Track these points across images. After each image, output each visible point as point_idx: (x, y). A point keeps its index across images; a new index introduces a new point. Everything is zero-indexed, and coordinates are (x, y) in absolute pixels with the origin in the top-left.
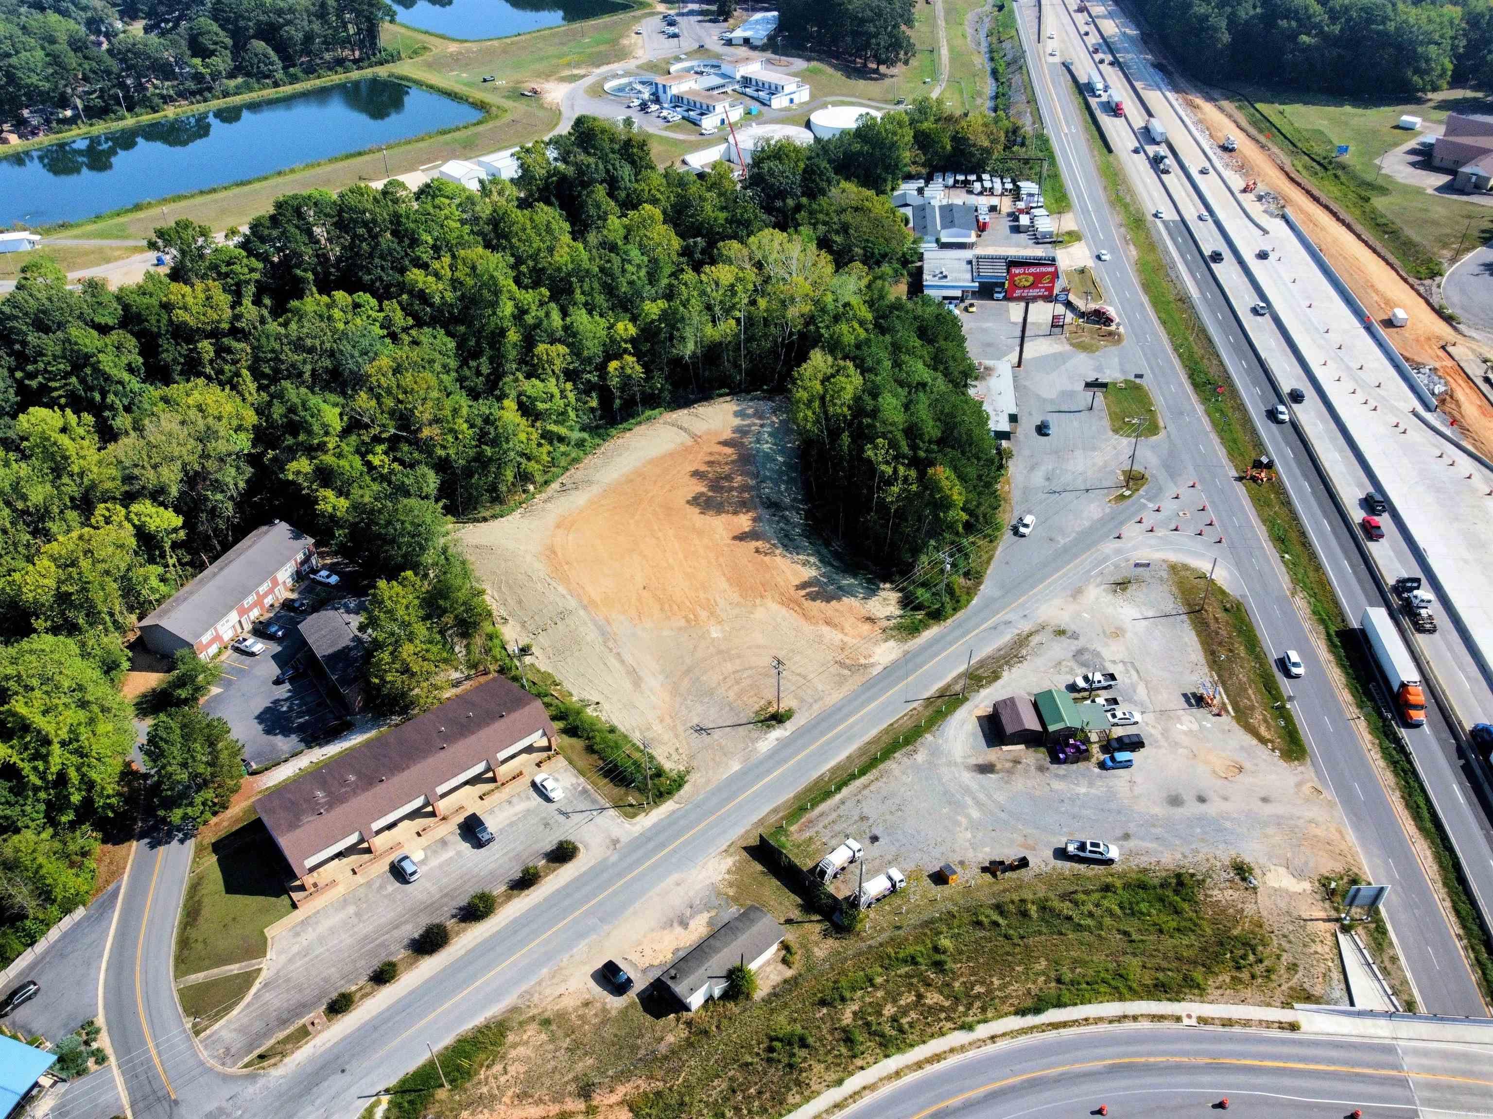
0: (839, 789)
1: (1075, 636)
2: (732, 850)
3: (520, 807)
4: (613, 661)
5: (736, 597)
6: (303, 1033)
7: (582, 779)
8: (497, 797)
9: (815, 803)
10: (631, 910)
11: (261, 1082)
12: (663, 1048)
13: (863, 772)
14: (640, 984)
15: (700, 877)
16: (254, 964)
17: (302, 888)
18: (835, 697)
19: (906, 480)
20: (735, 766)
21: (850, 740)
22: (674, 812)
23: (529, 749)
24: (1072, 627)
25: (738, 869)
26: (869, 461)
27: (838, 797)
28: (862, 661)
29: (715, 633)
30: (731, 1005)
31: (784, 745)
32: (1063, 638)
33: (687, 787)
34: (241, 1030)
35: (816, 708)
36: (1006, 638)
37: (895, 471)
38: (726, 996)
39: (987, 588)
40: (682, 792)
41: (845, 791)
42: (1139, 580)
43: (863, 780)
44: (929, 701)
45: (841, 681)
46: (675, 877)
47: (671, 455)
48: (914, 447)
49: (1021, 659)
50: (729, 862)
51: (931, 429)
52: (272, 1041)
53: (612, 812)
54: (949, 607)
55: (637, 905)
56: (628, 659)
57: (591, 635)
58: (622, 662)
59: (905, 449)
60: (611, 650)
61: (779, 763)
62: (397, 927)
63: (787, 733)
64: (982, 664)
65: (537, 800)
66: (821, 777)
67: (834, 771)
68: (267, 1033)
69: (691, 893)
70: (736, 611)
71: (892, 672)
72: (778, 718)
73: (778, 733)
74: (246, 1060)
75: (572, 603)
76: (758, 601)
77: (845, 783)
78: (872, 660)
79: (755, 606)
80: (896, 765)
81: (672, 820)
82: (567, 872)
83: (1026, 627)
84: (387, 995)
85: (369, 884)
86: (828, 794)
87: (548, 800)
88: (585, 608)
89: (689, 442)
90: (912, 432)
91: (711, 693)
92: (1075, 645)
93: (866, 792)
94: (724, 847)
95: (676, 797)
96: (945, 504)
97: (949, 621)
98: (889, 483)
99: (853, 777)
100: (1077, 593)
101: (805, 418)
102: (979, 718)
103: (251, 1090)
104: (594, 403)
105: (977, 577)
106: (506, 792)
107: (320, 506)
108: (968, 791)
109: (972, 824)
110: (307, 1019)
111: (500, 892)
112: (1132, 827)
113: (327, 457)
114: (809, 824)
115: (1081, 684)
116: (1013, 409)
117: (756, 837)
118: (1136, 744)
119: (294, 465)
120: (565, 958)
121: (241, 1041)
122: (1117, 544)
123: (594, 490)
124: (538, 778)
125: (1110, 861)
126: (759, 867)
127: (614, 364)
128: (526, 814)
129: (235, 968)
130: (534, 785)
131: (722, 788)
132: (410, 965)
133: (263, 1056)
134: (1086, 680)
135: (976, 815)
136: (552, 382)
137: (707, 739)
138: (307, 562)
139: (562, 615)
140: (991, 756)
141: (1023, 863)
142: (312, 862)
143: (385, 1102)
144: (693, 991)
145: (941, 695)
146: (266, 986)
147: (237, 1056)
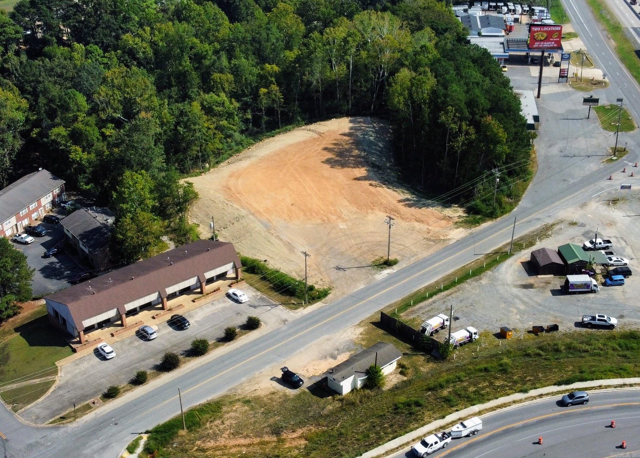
0: (431, 296)
1: (583, 225)
2: (362, 324)
3: (219, 306)
4: (273, 239)
5: (354, 209)
6: (88, 408)
7: (259, 293)
8: (203, 301)
9: (415, 303)
10: (298, 351)
11: (62, 430)
12: (325, 412)
13: (446, 288)
14: (307, 384)
15: (343, 336)
16: (50, 378)
17: (80, 342)
18: (426, 254)
19: (467, 133)
20: (361, 286)
21: (436, 274)
22: (322, 307)
23: (222, 276)
24: (581, 221)
25: (368, 333)
26: (443, 125)
27: (430, 300)
28: (442, 238)
29: (342, 226)
30: (367, 391)
31: (391, 277)
32: (575, 226)
33: (330, 296)
34: (47, 408)
35: (413, 260)
36: (538, 226)
37: (460, 128)
38: (365, 386)
39: (523, 203)
40: (327, 298)
41: (435, 298)
42: (624, 199)
43: (447, 292)
44: (488, 256)
45: (428, 247)
46: (326, 336)
47: (304, 142)
48: (473, 114)
49: (548, 236)
50: (361, 330)
51: (483, 102)
52: (67, 412)
53: (281, 307)
54: (499, 212)
55: (302, 349)
56: (283, 237)
57: (259, 227)
58: (281, 239)
59: (467, 114)
60: (273, 234)
61: (390, 285)
62: (143, 360)
63: (395, 271)
64: (522, 238)
65: (231, 302)
66: (419, 291)
67: (427, 288)
68: (64, 408)
69: (337, 344)
70: (355, 216)
71: (461, 243)
72: (388, 264)
73: (387, 272)
74: (51, 420)
75: (244, 212)
76: (370, 211)
77: (435, 293)
78: (448, 237)
79: (367, 213)
80: (468, 286)
81: (320, 311)
82: (253, 335)
83: (550, 221)
84: (140, 391)
85: (122, 341)
86: (424, 299)
87: (237, 301)
88: (253, 214)
89: (316, 136)
90: (471, 104)
91: (342, 254)
92: (583, 230)
93: (450, 297)
94: (358, 323)
95: (323, 300)
96: (496, 141)
97: (499, 219)
98: (455, 135)
99: (440, 291)
100: (583, 205)
101: (399, 103)
102: (522, 263)
103: (55, 434)
104: (249, 116)
105: (516, 197)
106: (210, 298)
107: (72, 156)
108: (516, 297)
109: (520, 312)
110: (89, 401)
111: (211, 342)
112: (625, 313)
113: (79, 125)
114: (413, 312)
115: (588, 245)
116: (536, 113)
117: (378, 318)
118: (626, 272)
119: (55, 130)
120: (257, 373)
121: (45, 413)
122: (609, 182)
123: (253, 159)
124: (231, 291)
125: (612, 327)
126: (381, 331)
127: (263, 90)
128: (224, 309)
129: (37, 381)
130: (228, 296)
131: (352, 296)
132: (155, 376)
133: (63, 418)
134: (592, 242)
135: (522, 307)
136: (223, 97)
137: (341, 273)
138: (59, 195)
139: (237, 219)
140: (532, 280)
141: (555, 328)
142: (87, 323)
143: (145, 437)
144: (344, 378)
145: (496, 252)
146: (60, 388)
147: (44, 419)
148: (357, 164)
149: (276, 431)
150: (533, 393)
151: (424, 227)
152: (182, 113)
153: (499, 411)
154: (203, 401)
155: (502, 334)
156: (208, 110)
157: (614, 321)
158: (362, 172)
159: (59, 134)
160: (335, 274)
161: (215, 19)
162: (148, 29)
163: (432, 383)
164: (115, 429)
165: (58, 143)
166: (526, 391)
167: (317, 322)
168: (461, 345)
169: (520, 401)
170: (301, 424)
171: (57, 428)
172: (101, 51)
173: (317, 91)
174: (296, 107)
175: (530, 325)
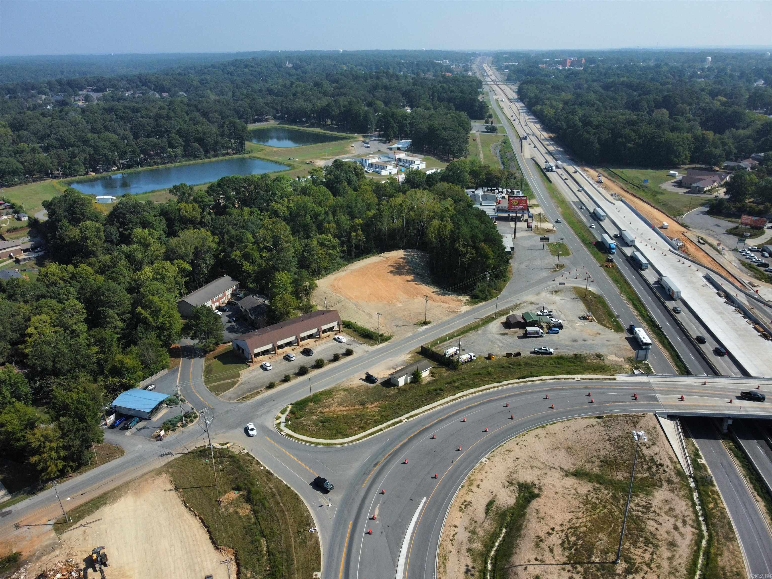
0: (449, 339)
1: (537, 304)
2: (410, 353)
3: (329, 344)
4: (360, 312)
5: (407, 296)
6: (258, 393)
7: (352, 338)
8: (320, 342)
9: (441, 343)
10: (375, 365)
11: (244, 404)
12: (390, 394)
13: (458, 335)
14: (379, 381)
15: (399, 359)
16: (236, 379)
17: (252, 362)
18: (447, 319)
19: (471, 254)
20: (410, 334)
21: (453, 328)
22: (388, 345)
23: (331, 329)
24: (536, 302)
25: (413, 357)
26: (457, 250)
28: (456, 310)
29: (400, 305)
30: (413, 384)
31: (427, 329)
32: (532, 304)
33: (392, 339)
34: (235, 393)
35: (439, 322)
36: (511, 304)
37: (467, 251)
38: (412, 382)
39: (504, 292)
42: (561, 291)
44: (482, 319)
45: (449, 315)
46: (390, 359)
47: (378, 262)
48: (474, 242)
49: (517, 310)
50: (410, 355)
51: (480, 236)
52: (247, 395)
53: (364, 344)
54: (489, 297)
56: (366, 311)
57: (352, 306)
58: (364, 311)
59: (471, 242)
60: (359, 309)
61: (426, 333)
62: (288, 370)
63: (429, 327)
64: (502, 311)
65: (336, 343)
66: (443, 336)
67: (447, 335)
68: (244, 393)
69: (396, 362)
70: (407, 300)
71: (467, 313)
72: (425, 323)
73: (425, 327)
74: (237, 399)
75: (343, 298)
77: (452, 338)
78: (460, 310)
79: (414, 298)
80: (471, 335)
81: (387, 347)
82: (349, 358)
83: (519, 302)
84: (286, 385)
85: (276, 362)
86: (446, 340)
87: (340, 342)
88: (348, 299)
89: (384, 259)
90: (473, 237)
91: (399, 318)
92: (537, 306)
93: (460, 340)
94: (408, 352)
95: (389, 341)
96: (487, 258)
97: (489, 301)
98: (465, 255)
99: (455, 336)
100: (538, 294)
101: (432, 237)
102: (502, 323)
103: (240, 405)
104: (345, 249)
105: (500, 290)
106: (324, 340)
107: (244, 267)
108: (498, 339)
109: (499, 347)
110: (259, 390)
111: (326, 362)
112: (559, 347)
113: (247, 250)
114: (439, 347)
115: (539, 313)
116: (512, 246)
117: (419, 350)
118: (560, 327)
119: (235, 253)
120: (351, 377)
121: (234, 396)
122: (553, 282)
123: (348, 271)
124: (336, 337)
125: (550, 353)
126: (421, 356)
127: (353, 234)
128: (332, 346)
129: (229, 381)
130: (335, 339)
131: (405, 339)
132: (294, 378)
133: (244, 398)
134: (541, 312)
135: (501, 344)
136: (330, 236)
137: (399, 328)
138: (236, 290)
139: (339, 302)
140: (507, 331)
141: (519, 354)
142: (256, 351)
143: (290, 407)
144: (400, 377)
145: (487, 318)
146: (241, 384)
147: (234, 399)
148: (408, 274)
149: (363, 404)
150: (504, 383)
151: (446, 305)
152: (307, 245)
153: (485, 391)
154: (322, 390)
155: (489, 357)
156: (322, 244)
157: (552, 350)
158: (411, 277)
159: (236, 255)
160: (395, 329)
161: (325, 195)
162: (286, 200)
163: (449, 380)
164: (273, 403)
165: (236, 261)
166: (500, 382)
167: (385, 352)
168: (466, 362)
169: (498, 387)
170: (376, 400)
171: (242, 403)
172: (259, 212)
173: (385, 235)
174: (372, 244)
175: (505, 353)
